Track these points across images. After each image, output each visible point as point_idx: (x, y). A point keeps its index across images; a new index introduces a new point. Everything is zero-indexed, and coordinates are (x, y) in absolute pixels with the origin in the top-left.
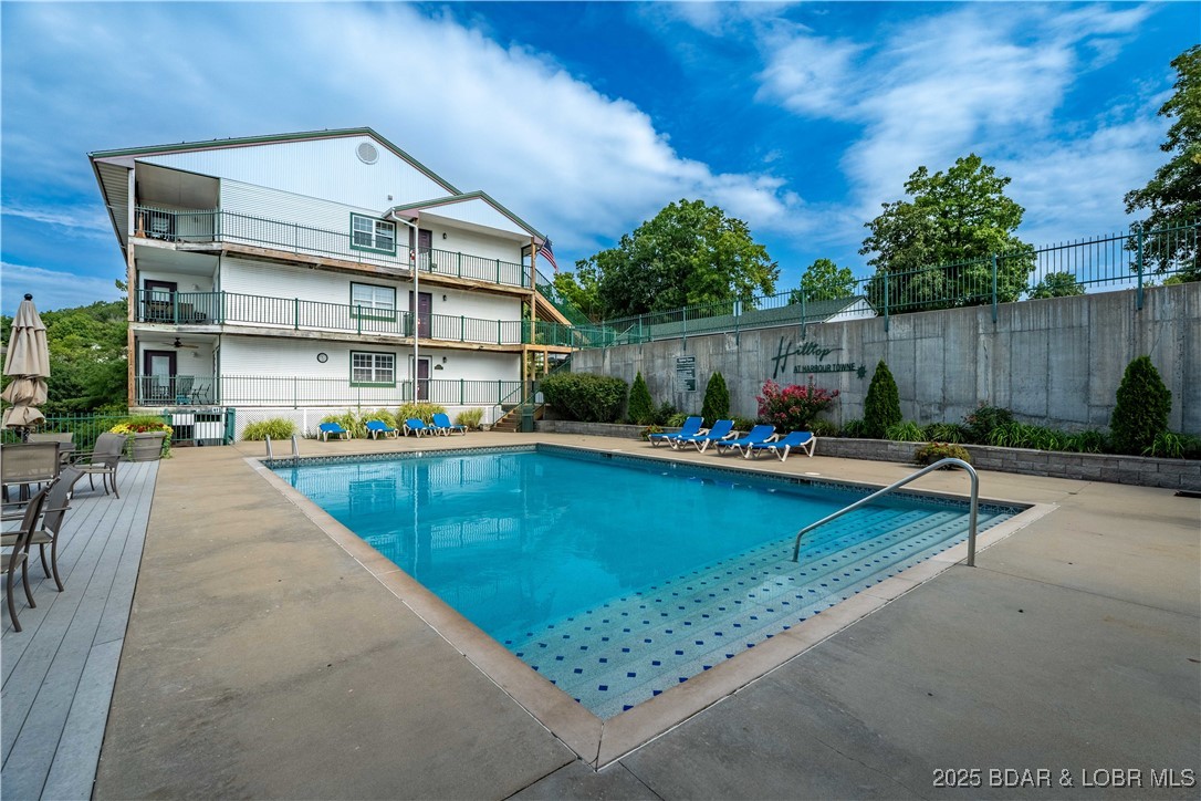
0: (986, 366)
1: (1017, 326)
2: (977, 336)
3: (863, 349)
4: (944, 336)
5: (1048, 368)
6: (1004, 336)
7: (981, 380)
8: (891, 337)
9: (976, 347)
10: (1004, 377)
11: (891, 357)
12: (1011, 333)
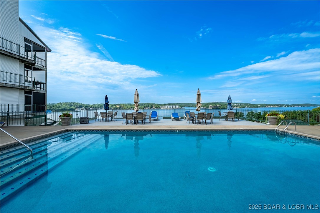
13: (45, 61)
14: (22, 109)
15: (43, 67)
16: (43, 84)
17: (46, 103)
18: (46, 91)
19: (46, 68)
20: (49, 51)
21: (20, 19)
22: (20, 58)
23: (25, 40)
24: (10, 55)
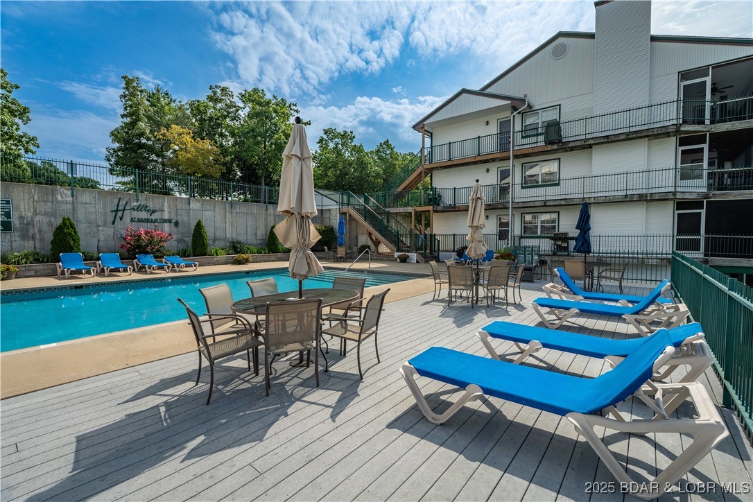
0: (229, 225)
1: (238, 211)
2: (226, 213)
3: (177, 212)
4: (215, 211)
5: (247, 227)
6: (234, 214)
7: (227, 230)
8: (191, 208)
9: (226, 217)
10: (234, 229)
11: (191, 218)
12: (237, 213)
22: (630, 136)
23: (684, 75)
24: (608, 140)
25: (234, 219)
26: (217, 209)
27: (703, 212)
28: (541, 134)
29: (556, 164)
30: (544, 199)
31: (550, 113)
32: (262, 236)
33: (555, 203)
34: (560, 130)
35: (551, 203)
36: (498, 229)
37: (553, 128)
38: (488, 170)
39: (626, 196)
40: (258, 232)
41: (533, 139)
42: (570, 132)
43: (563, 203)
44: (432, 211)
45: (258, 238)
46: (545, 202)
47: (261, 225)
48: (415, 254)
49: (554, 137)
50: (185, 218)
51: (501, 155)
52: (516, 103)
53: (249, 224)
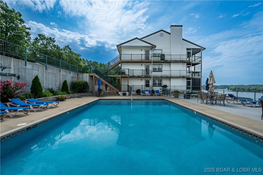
0: (45, 79)
1: (49, 72)
2: (44, 72)
3: (19, 69)
4: (38, 71)
5: (52, 80)
6: (47, 73)
7: (44, 82)
8: (27, 68)
9: (43, 75)
10: (47, 82)
11: (27, 74)
12: (48, 73)
13: (201, 57)
14: (185, 88)
15: (200, 61)
16: (200, 72)
17: (201, 85)
18: (201, 77)
19: (202, 62)
20: (204, 49)
21: (183, 39)
22: (181, 61)
23: (188, 49)
24: (176, 62)
25: (47, 76)
26: (40, 70)
27: (191, 80)
28: (160, 57)
29: (161, 66)
30: (161, 75)
31: (159, 51)
32: (58, 86)
33: (164, 77)
34: (164, 57)
35: (163, 77)
36: (145, 84)
37: (163, 56)
38: (142, 65)
39: (180, 76)
40: (57, 84)
41: (158, 58)
42: (167, 58)
43: (166, 77)
44: (128, 77)
45: (57, 87)
46: (162, 76)
47: (58, 80)
48: (128, 92)
49: (163, 58)
50: (23, 74)
51: (146, 61)
52: (153, 46)
53: (53, 79)
